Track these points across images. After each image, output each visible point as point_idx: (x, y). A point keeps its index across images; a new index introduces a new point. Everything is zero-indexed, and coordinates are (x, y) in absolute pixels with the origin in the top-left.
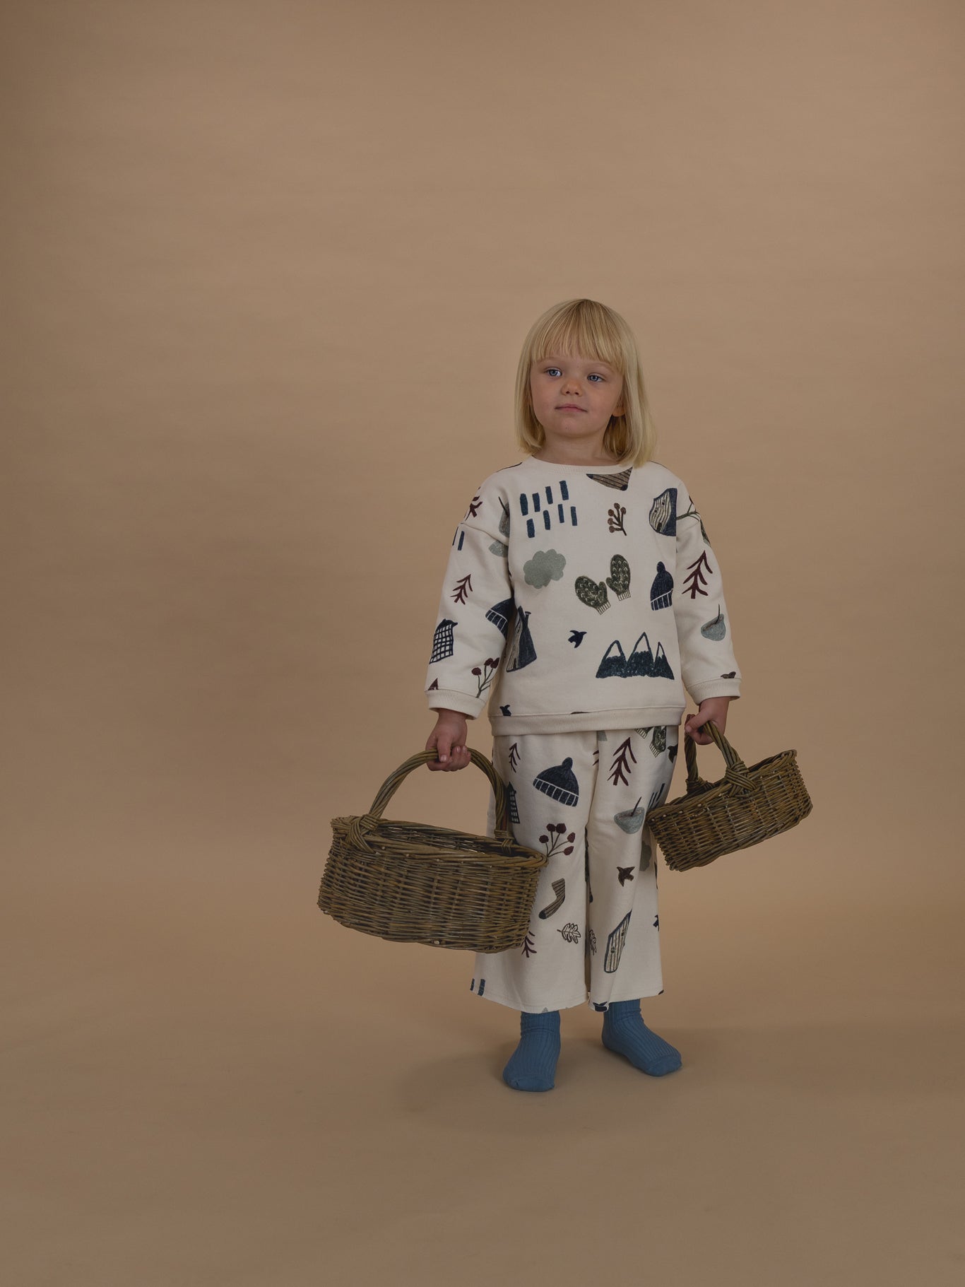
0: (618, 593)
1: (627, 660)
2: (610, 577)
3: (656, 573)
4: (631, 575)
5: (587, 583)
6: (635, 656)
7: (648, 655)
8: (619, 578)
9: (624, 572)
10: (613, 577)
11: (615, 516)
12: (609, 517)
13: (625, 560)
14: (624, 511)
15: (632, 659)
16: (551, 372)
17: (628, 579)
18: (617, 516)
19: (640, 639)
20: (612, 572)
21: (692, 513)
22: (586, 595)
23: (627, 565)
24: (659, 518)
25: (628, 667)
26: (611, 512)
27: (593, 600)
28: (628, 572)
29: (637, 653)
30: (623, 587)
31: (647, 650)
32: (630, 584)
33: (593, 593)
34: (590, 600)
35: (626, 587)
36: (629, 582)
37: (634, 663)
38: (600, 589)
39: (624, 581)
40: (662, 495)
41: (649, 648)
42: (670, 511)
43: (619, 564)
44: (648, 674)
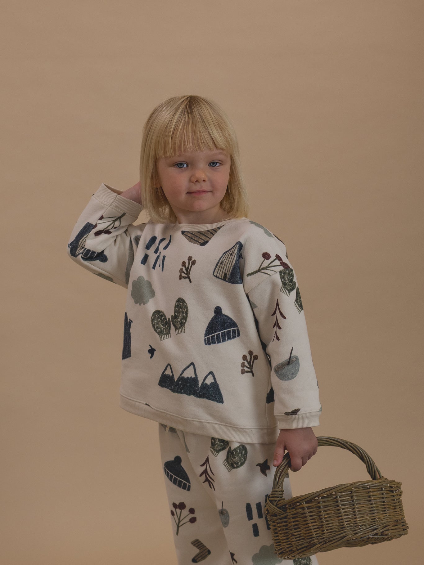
0: (176, 329)
1: (176, 381)
2: (173, 315)
3: (212, 315)
4: (188, 315)
5: (162, 316)
6: (181, 379)
7: (195, 380)
8: (179, 317)
9: (183, 312)
10: (175, 315)
11: (185, 267)
12: (181, 267)
13: (185, 302)
14: (194, 263)
15: (179, 381)
16: (179, 165)
17: (186, 318)
18: (187, 266)
19: (188, 367)
20: (175, 311)
21: (263, 269)
22: (157, 323)
23: (186, 307)
24: (225, 269)
25: (176, 386)
26: (184, 263)
27: (160, 328)
28: (187, 313)
29: (183, 377)
30: (180, 324)
31: (193, 376)
32: (186, 323)
33: (163, 325)
34: (158, 328)
35: (183, 324)
36: (186, 321)
37: (181, 384)
38: (167, 323)
39: (181, 320)
40: (231, 249)
41: (196, 375)
42: (234, 262)
43: (181, 305)
44: (194, 395)
